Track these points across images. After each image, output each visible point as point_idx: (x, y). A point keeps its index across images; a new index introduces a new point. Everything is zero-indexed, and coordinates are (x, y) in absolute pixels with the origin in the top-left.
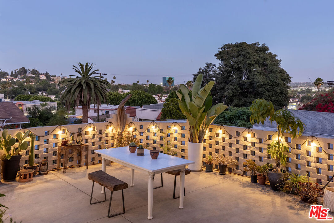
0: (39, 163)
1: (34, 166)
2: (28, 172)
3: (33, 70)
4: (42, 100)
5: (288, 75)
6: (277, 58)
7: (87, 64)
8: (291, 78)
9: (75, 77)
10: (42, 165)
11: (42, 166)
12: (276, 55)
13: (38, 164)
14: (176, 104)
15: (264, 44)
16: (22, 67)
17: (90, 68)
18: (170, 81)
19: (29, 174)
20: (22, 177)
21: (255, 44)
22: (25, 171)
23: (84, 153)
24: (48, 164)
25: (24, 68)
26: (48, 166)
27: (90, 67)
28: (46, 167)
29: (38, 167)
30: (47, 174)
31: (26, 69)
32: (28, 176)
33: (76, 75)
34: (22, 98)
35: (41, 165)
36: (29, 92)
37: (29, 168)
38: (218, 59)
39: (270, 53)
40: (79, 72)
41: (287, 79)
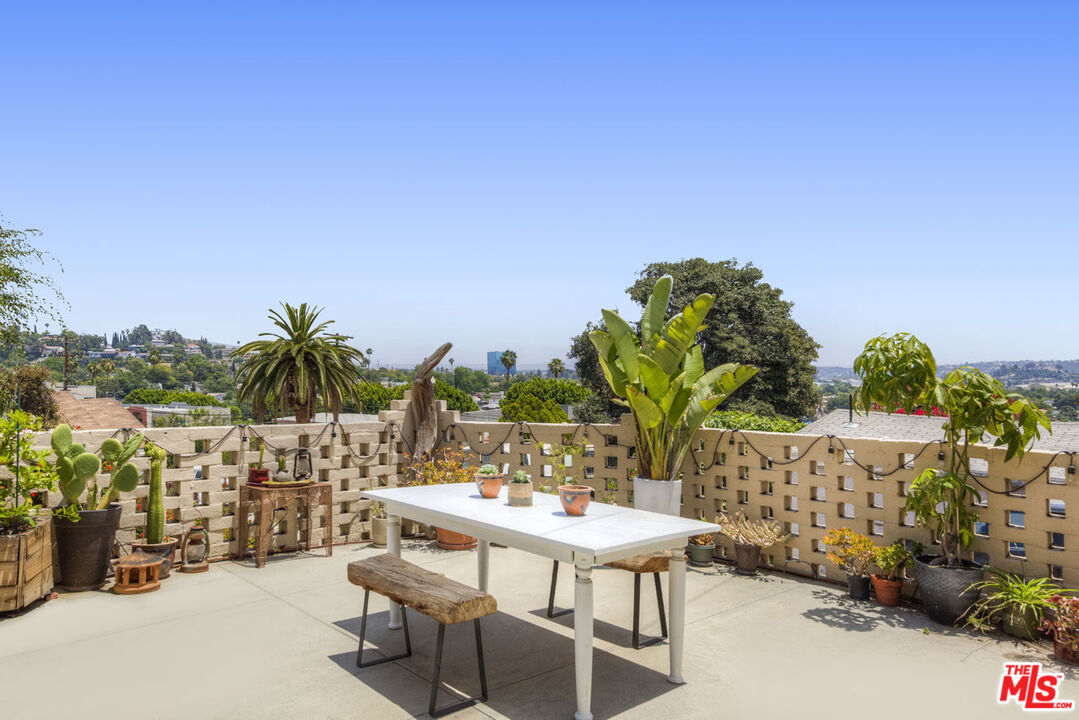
0: (179, 537)
1: (163, 543)
2: (145, 562)
3: (168, 332)
4: (191, 402)
5: (810, 340)
6: (782, 298)
7: (304, 307)
8: (819, 346)
9: (275, 339)
10: (189, 541)
11: (190, 544)
12: (779, 292)
13: (176, 540)
14: (533, 409)
15: (750, 264)
16: (141, 326)
17: (313, 318)
18: (508, 360)
19: (148, 569)
20: (126, 578)
21: (729, 262)
22: (134, 558)
23: (318, 511)
24: (207, 539)
25: (145, 327)
26: (207, 545)
27: (312, 315)
28: (203, 547)
29: (178, 548)
30: (205, 569)
31: (151, 328)
32: (143, 576)
33: (277, 334)
34: (142, 397)
35: (185, 541)
36: (160, 385)
37: (146, 550)
38: (633, 298)
39: (767, 286)
40: (285, 327)
41: (811, 349)
